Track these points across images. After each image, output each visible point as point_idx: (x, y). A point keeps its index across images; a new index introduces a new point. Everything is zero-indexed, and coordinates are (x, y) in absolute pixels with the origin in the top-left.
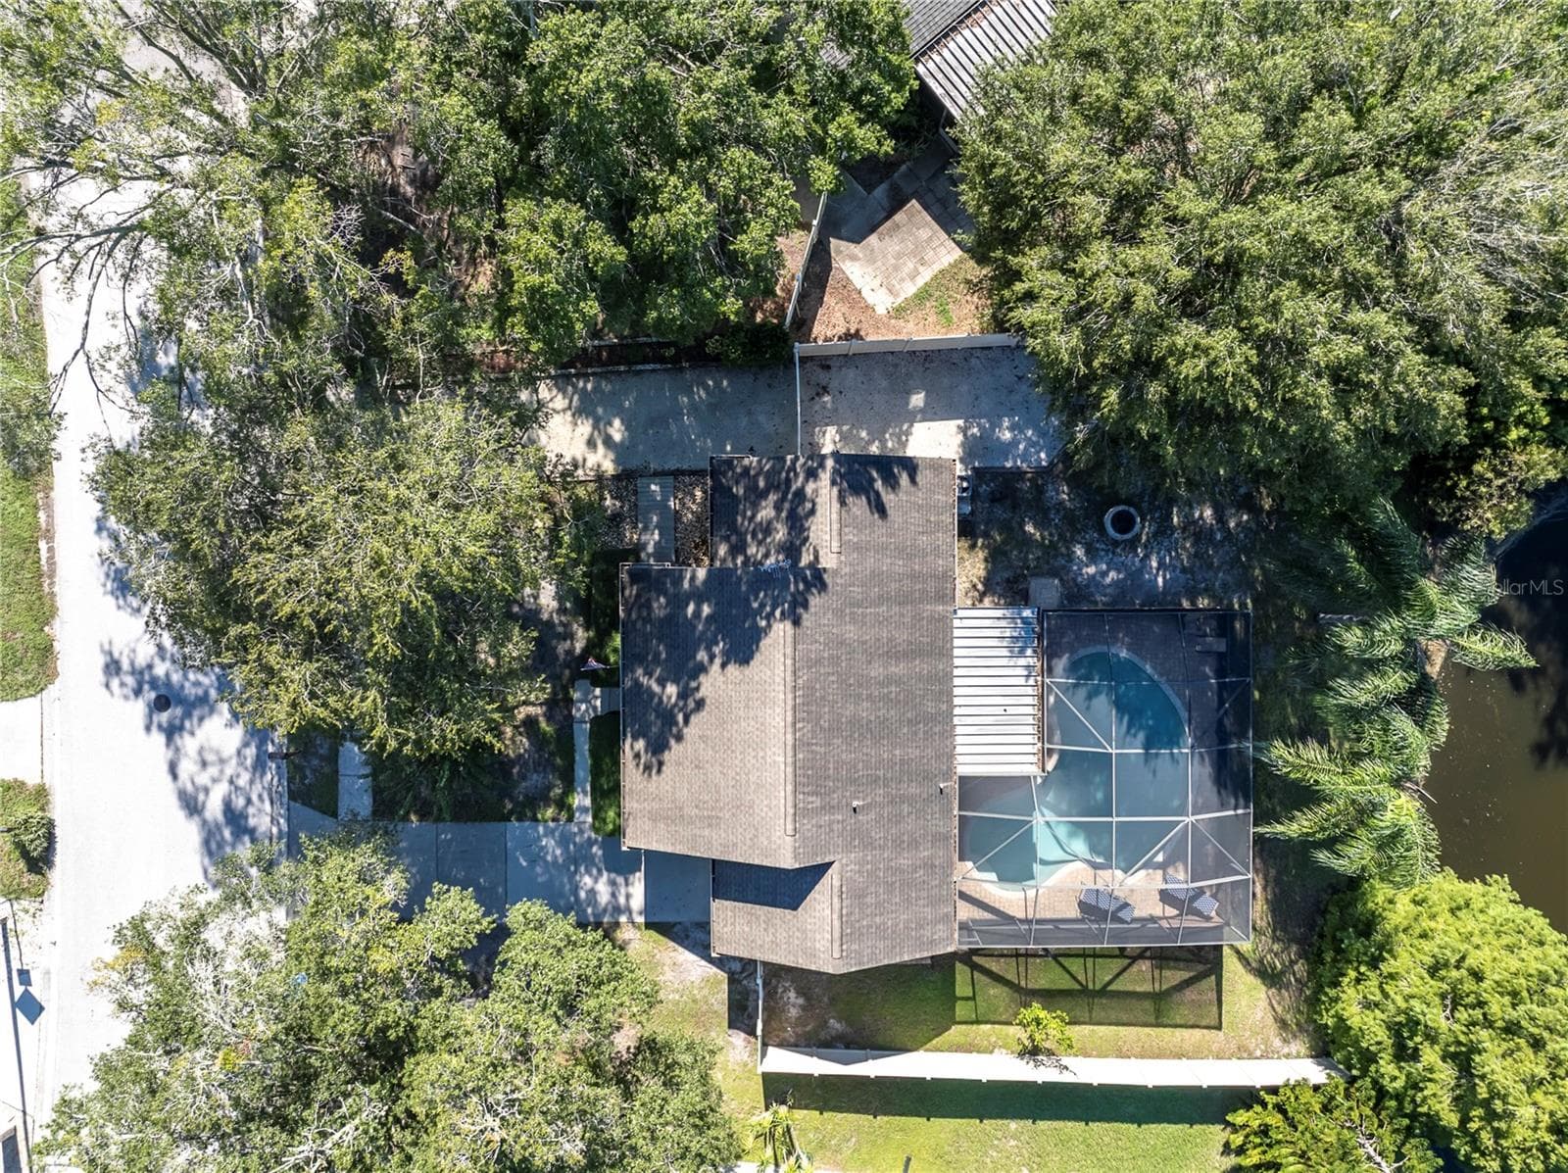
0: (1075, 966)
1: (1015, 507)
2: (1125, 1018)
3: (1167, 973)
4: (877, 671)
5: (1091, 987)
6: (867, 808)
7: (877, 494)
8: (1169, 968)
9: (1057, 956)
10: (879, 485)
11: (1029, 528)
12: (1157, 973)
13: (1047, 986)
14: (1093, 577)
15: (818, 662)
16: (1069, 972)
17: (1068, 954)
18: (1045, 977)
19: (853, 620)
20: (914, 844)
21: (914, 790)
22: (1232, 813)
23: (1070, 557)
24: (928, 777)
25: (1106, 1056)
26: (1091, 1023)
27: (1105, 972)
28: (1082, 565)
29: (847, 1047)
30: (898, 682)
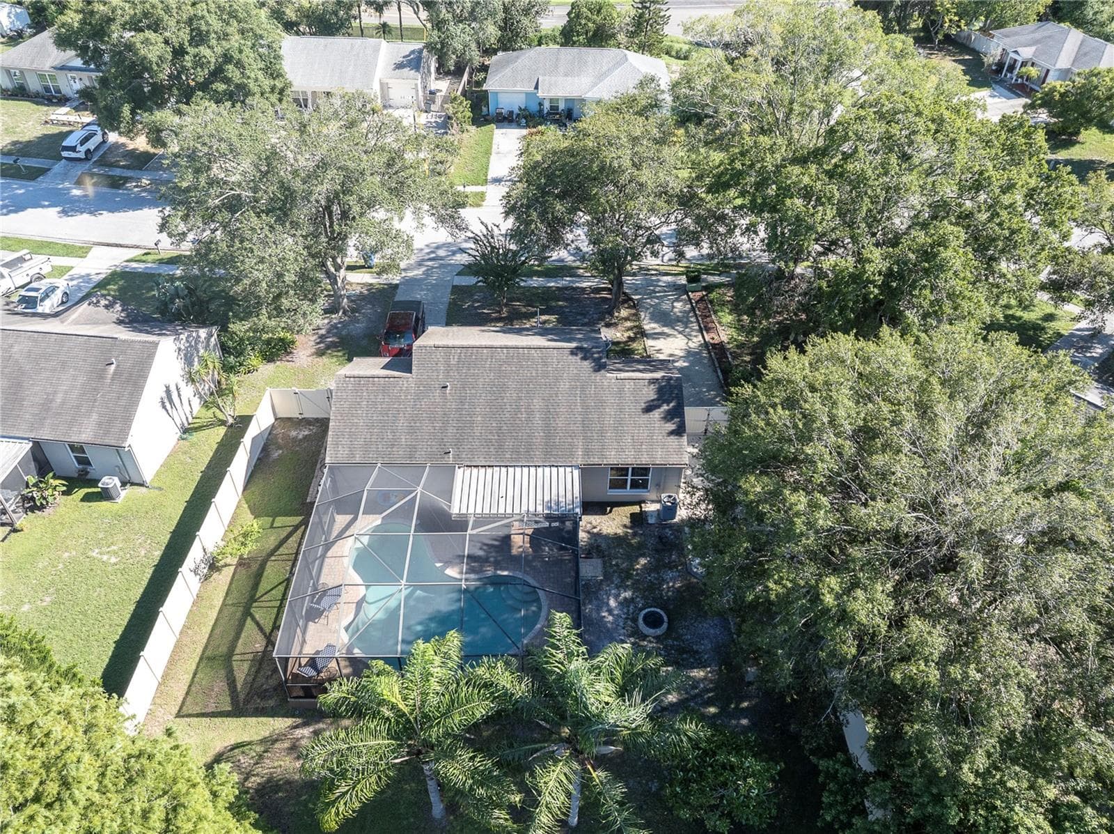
0: (278, 593)
1: (657, 551)
2: (217, 631)
3: (246, 666)
4: (537, 404)
5: (255, 605)
6: (444, 396)
7: (659, 407)
8: (251, 667)
9: (288, 580)
10: (665, 407)
11: (643, 561)
12: (250, 657)
13: (265, 574)
14: (608, 604)
15: (545, 364)
16: (272, 589)
17: (287, 588)
18: (273, 573)
19: (572, 388)
20: (412, 430)
21: (451, 430)
22: (400, 638)
23: (621, 586)
24: (458, 443)
25: (188, 618)
26: (224, 605)
27: (263, 614)
28: (617, 596)
29: (259, 459)
30: (528, 420)
